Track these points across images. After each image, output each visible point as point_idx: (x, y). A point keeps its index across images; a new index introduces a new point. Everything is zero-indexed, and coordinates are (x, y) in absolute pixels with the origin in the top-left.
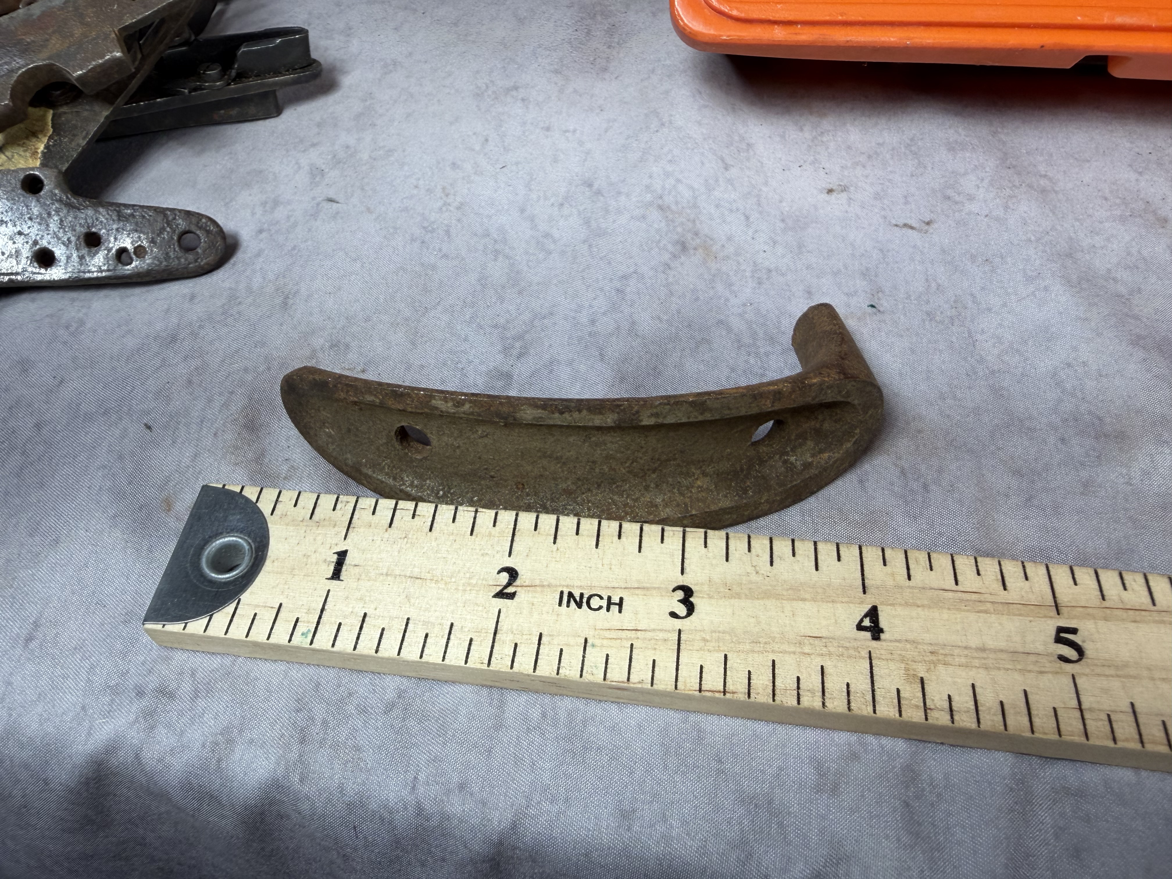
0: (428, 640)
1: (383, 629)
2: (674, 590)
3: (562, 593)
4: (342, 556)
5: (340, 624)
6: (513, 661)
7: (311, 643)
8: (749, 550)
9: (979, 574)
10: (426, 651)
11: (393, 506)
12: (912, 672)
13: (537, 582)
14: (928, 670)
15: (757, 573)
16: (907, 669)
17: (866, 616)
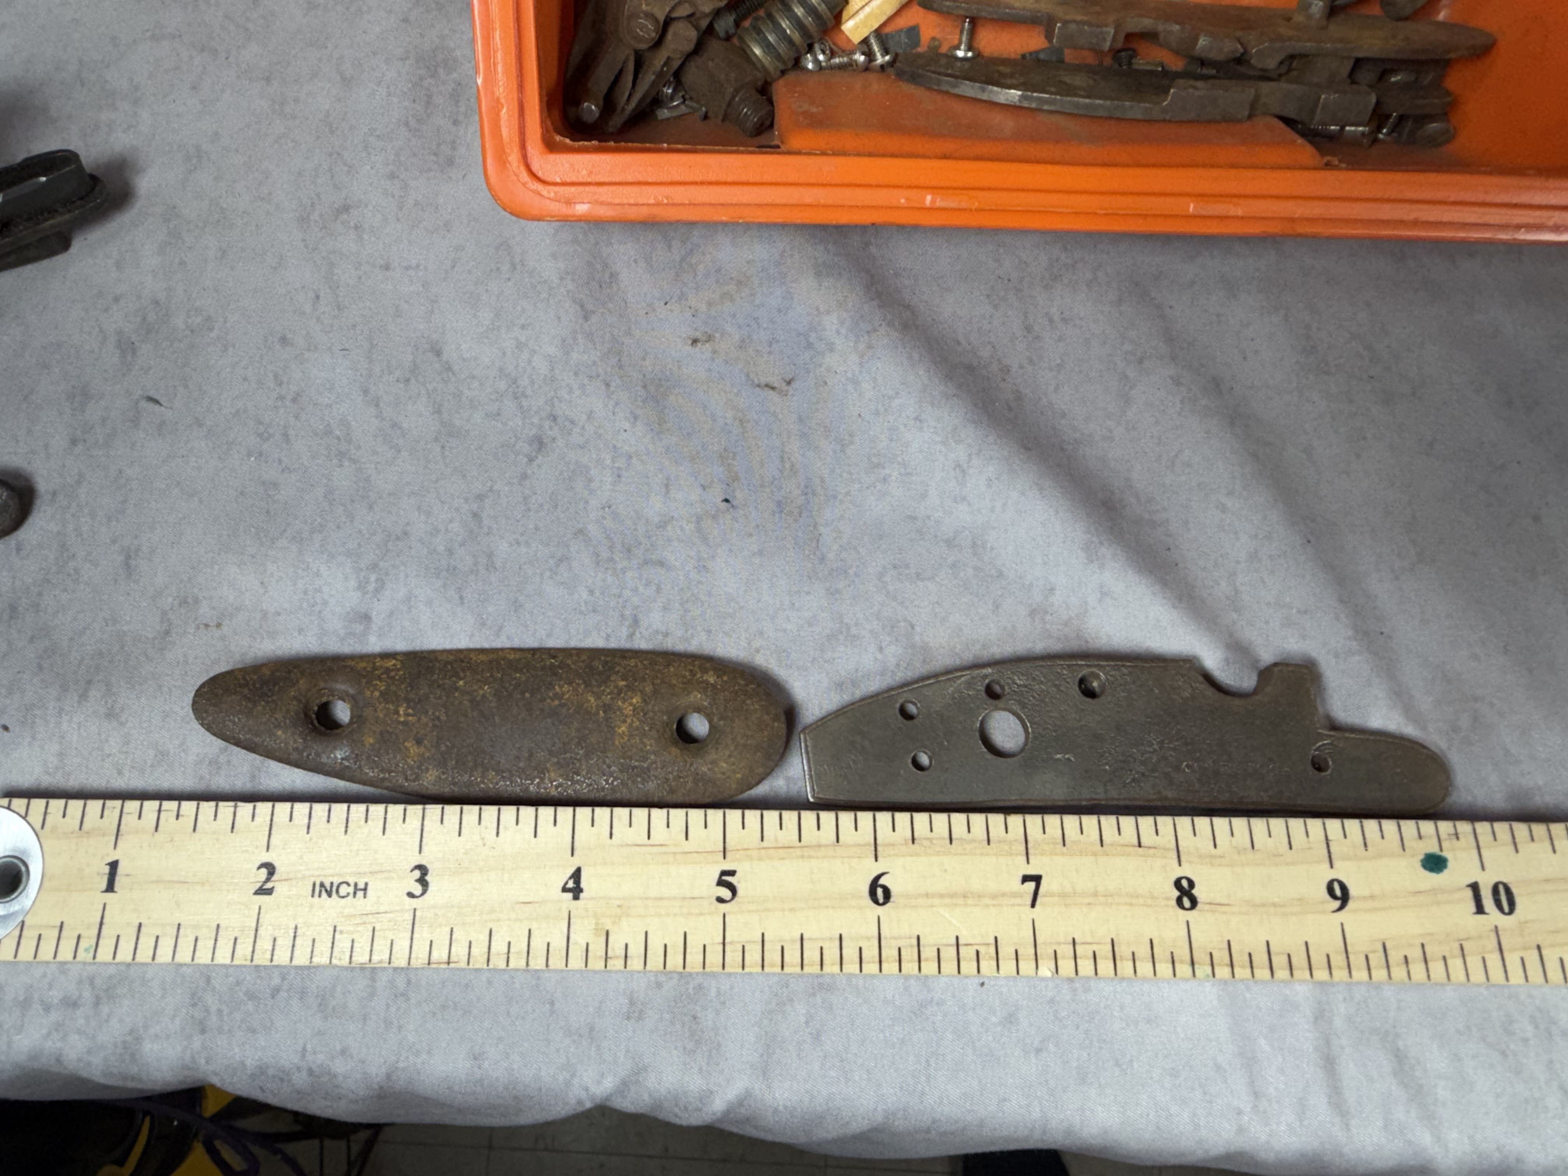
0: (199, 943)
1: (157, 937)
2: (412, 871)
3: (314, 885)
4: (114, 866)
5: (118, 936)
6: (272, 955)
7: (94, 958)
8: (480, 823)
9: (668, 826)
10: (197, 954)
11: (157, 808)
12: (600, 927)
13: (292, 876)
14: (614, 923)
15: (484, 845)
16: (597, 924)
17: (570, 878)
